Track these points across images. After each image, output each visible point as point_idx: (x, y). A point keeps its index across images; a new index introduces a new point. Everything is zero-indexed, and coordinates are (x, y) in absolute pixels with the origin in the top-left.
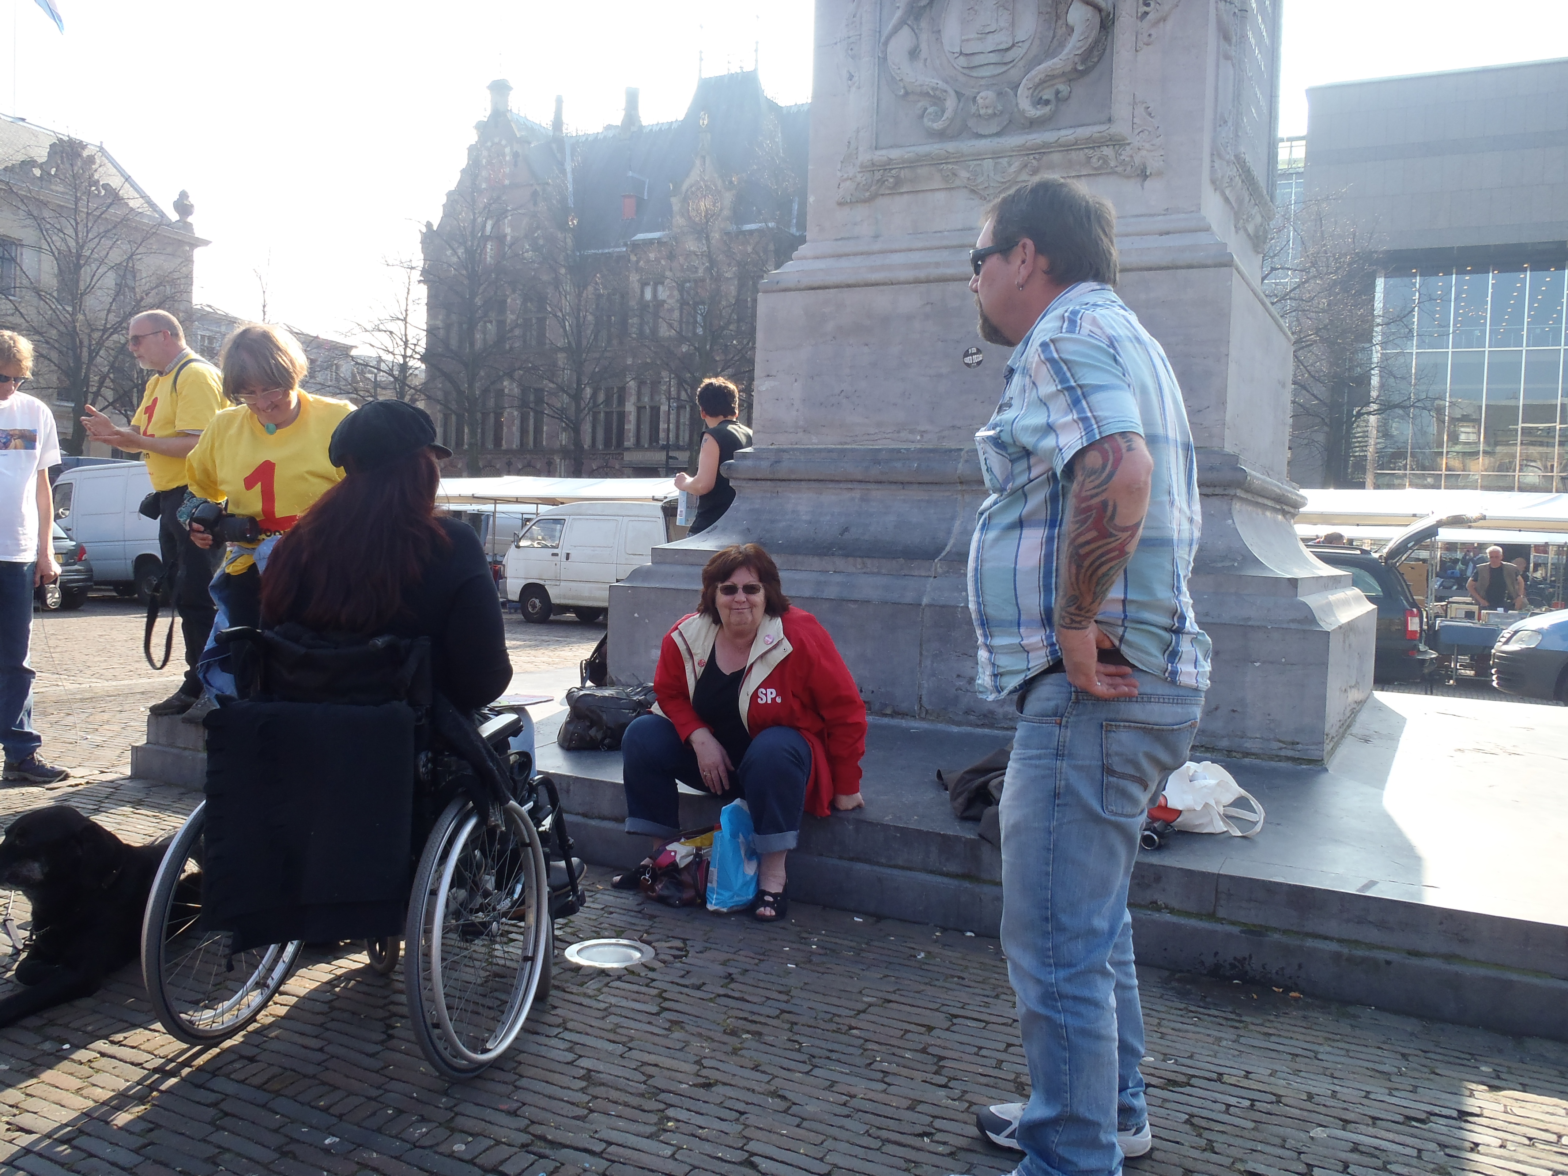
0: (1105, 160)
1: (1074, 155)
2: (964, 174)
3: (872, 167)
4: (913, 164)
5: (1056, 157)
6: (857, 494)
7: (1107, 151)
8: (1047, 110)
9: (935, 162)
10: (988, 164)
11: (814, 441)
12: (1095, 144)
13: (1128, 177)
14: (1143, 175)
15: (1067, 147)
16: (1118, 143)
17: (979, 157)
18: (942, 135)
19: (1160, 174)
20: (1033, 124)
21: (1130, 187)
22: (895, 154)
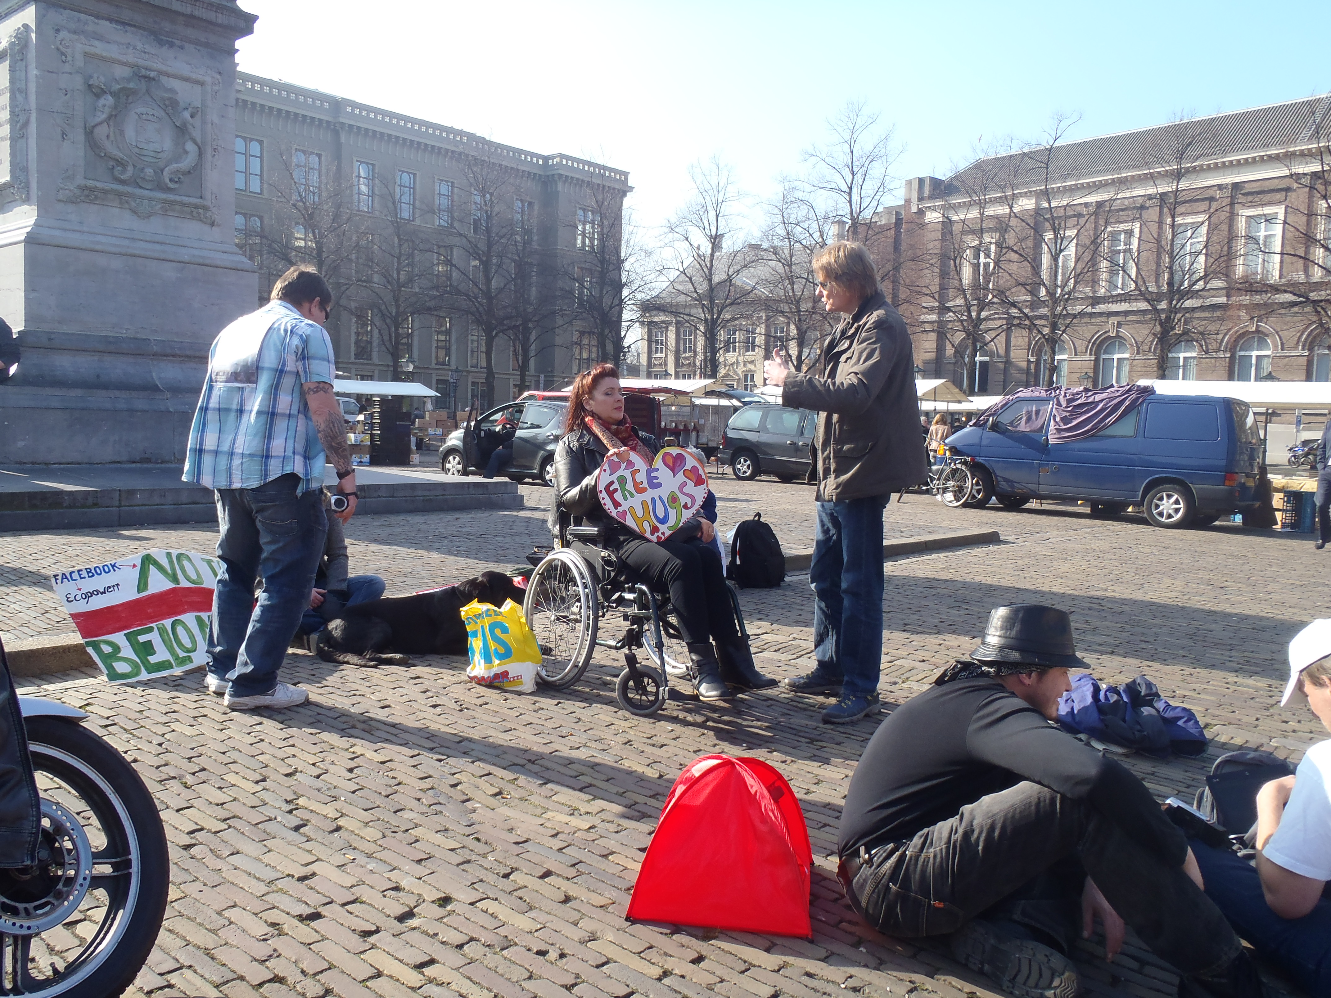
0: (199, 214)
1: (185, 209)
2: (133, 204)
3: (83, 188)
4: (105, 192)
5: (178, 207)
6: (96, 358)
7: (201, 211)
8: (176, 186)
9: (119, 194)
10: (146, 202)
11: (65, 329)
12: (197, 207)
13: (205, 223)
14: (212, 224)
15: (183, 204)
16: (206, 208)
17: (142, 198)
18: (123, 182)
19: (218, 225)
20: (169, 190)
21: (206, 228)
22: (99, 185)
